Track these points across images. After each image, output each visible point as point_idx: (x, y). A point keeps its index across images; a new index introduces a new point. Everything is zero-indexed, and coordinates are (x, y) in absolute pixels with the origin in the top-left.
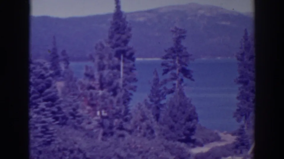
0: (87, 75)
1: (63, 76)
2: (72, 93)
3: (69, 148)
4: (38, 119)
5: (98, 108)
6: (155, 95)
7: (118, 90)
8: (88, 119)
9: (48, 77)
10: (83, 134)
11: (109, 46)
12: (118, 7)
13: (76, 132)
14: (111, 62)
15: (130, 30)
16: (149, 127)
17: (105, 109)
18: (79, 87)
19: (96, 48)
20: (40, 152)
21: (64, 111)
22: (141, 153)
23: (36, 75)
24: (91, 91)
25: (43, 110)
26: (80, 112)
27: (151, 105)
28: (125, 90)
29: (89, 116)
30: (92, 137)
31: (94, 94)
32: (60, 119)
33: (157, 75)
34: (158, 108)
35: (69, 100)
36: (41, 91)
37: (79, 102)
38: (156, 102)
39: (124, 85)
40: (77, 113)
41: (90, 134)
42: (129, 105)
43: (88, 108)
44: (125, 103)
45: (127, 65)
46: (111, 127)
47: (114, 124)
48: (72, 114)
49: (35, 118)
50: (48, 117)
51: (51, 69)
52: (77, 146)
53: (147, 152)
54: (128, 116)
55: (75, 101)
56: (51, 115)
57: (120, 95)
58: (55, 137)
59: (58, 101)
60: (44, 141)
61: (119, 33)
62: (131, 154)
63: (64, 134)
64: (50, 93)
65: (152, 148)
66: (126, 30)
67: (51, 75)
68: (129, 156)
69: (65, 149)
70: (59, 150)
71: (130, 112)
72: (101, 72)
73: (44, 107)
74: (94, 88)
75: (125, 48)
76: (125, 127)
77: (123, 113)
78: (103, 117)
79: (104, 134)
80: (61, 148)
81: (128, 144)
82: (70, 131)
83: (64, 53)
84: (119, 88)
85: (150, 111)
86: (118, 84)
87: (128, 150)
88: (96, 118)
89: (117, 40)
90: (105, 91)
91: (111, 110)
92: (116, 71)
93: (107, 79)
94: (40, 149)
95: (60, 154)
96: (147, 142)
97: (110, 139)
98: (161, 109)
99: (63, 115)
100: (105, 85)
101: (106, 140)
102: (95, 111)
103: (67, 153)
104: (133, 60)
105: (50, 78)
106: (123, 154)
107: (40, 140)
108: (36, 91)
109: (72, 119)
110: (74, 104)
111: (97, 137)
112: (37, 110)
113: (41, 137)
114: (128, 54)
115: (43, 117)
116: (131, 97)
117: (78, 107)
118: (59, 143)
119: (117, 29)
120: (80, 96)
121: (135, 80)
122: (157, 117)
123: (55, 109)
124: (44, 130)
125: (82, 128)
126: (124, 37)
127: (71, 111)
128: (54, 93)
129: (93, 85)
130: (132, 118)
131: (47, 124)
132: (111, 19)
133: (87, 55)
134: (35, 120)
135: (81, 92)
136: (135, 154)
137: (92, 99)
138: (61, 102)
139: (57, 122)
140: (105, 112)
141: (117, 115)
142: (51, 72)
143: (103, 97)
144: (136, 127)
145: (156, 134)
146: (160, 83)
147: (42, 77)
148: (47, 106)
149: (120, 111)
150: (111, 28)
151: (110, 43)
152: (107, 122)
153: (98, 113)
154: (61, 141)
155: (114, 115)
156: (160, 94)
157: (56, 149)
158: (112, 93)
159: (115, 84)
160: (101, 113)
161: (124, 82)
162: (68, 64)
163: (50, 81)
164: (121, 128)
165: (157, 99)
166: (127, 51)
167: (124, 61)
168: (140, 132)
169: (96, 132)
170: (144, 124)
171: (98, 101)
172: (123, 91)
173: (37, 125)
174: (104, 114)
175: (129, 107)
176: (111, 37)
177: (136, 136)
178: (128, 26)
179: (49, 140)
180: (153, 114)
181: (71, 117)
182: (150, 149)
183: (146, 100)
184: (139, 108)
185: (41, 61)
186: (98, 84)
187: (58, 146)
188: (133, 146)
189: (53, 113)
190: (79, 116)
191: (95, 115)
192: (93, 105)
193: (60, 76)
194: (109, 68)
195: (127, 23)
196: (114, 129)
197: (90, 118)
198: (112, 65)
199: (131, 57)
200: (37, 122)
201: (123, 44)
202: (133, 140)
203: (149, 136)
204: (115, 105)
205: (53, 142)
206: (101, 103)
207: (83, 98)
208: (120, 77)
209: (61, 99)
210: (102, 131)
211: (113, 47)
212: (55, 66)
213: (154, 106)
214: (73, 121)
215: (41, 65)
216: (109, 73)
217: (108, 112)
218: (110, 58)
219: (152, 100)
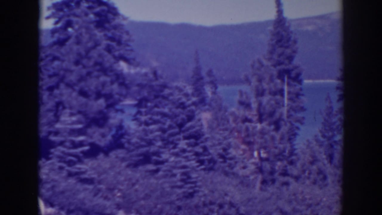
0: (241, 103)
1: (210, 105)
2: (222, 127)
3: (218, 202)
4: (176, 162)
5: (256, 146)
6: (327, 128)
7: (282, 123)
8: (243, 162)
9: (189, 106)
10: (235, 182)
11: (269, 64)
12: (280, 12)
13: (227, 180)
14: (272, 85)
15: (295, 42)
16: (320, 172)
17: (265, 148)
18: (231, 119)
19: (253, 66)
20: (179, 208)
21: (211, 151)
22: (310, 206)
23: (174, 103)
24: (247, 124)
25: (184, 151)
26: (233, 152)
27: (323, 142)
28: (290, 122)
29: (244, 158)
30: (248, 186)
31: (251, 129)
32: (206, 163)
33: (331, 102)
34: (332, 146)
35: (218, 136)
36: (181, 126)
37: (231, 140)
38: (330, 138)
39: (289, 117)
40: (228, 154)
41: (244, 182)
42: (295, 143)
43: (243, 147)
44: (290, 139)
45: (292, 90)
46: (272, 173)
47: (277, 168)
48: (222, 156)
49: (173, 161)
50: (189, 160)
51: (193, 95)
52: (228, 199)
53: (318, 204)
54: (294, 157)
55: (225, 138)
56: (194, 157)
57: (284, 129)
58: (200, 187)
59: (203, 139)
60: (184, 192)
61: (281, 46)
62: (298, 207)
63: (212, 182)
64: (192, 127)
65: (325, 199)
66: (290, 43)
67: (194, 104)
68: (295, 210)
69: (212, 203)
70: (205, 205)
71: (296, 152)
72: (260, 98)
73: (185, 147)
74: (250, 121)
75: (291, 67)
76: (290, 172)
77: (287, 153)
78: (261, 159)
79: (264, 182)
80: (208, 202)
81: (295, 195)
82: (219, 178)
83: (210, 73)
84: (283, 120)
85: (322, 150)
86: (282, 114)
87: (294, 203)
88: (253, 160)
89: (280, 55)
90: (264, 124)
91: (273, 150)
92: (278, 97)
93: (268, 109)
94: (179, 203)
95: (206, 210)
96: (317, 191)
97: (271, 189)
98: (335, 147)
99: (210, 157)
100: (264, 117)
101: (266, 190)
102: (252, 151)
103: (216, 208)
104: (300, 82)
105: (193, 108)
106: (288, 208)
107: (179, 191)
108: (174, 125)
109: (221, 162)
110: (225, 142)
111: (254, 187)
112: (176, 150)
113: (180, 187)
114: (293, 74)
115: (183, 160)
116: (297, 131)
117: (229, 146)
118: (205, 195)
119: (279, 41)
120: (231, 132)
121: (303, 109)
122: (331, 158)
123: (199, 149)
124: (185, 177)
125: (234, 174)
126: (288, 51)
127: (221, 151)
128: (197, 128)
129: (250, 117)
130: (299, 159)
131: (188, 170)
132: (271, 28)
133: (242, 77)
134: (173, 164)
135: (234, 125)
136: (304, 207)
137: (248, 136)
138: (207, 139)
139: (203, 167)
140: (264, 153)
141: (280, 156)
142: (194, 99)
143: (263, 133)
144: (304, 171)
145: (330, 180)
146: (334, 112)
147: (182, 106)
148: (189, 145)
149: (284, 151)
150: (272, 40)
151: (270, 59)
152: (267, 166)
153: (256, 154)
154: (206, 192)
155: (276, 156)
156: (335, 127)
157: (201, 204)
158: (273, 127)
159: (277, 115)
160: (259, 154)
161: (288, 111)
162: (216, 88)
163: (193, 112)
164: (285, 173)
165: (331, 134)
166: (292, 70)
167: (289, 84)
168: (309, 178)
169: (253, 180)
170: (315, 167)
171: (256, 137)
172: (288, 124)
173: (175, 171)
174: (263, 155)
175: (294, 145)
176: (271, 52)
177: (304, 183)
178: (293, 37)
179: (191, 191)
180: (325, 154)
181: (221, 160)
182: (321, 200)
183: (316, 136)
184: (308, 146)
185: (180, 84)
186: (256, 115)
187: (203, 199)
188: (300, 197)
189: (197, 154)
190: (231, 159)
191: (252, 156)
192: (249, 144)
193: (205, 105)
194: (270, 93)
195: (292, 32)
196: (276, 175)
197: (246, 160)
198: (273, 89)
199: (297, 79)
200: (174, 167)
201: (287, 62)
202: (300, 189)
203: (321, 183)
204: (277, 142)
205: (196, 194)
206: (259, 141)
207: (236, 134)
208: (283, 106)
209: (207, 136)
210: (260, 177)
211: (275, 66)
212: (198, 90)
213: (326, 143)
214: (223, 165)
215: (180, 90)
216: (271, 99)
217: (268, 152)
218: (271, 80)
219: (324, 136)
